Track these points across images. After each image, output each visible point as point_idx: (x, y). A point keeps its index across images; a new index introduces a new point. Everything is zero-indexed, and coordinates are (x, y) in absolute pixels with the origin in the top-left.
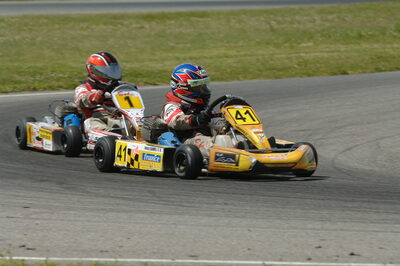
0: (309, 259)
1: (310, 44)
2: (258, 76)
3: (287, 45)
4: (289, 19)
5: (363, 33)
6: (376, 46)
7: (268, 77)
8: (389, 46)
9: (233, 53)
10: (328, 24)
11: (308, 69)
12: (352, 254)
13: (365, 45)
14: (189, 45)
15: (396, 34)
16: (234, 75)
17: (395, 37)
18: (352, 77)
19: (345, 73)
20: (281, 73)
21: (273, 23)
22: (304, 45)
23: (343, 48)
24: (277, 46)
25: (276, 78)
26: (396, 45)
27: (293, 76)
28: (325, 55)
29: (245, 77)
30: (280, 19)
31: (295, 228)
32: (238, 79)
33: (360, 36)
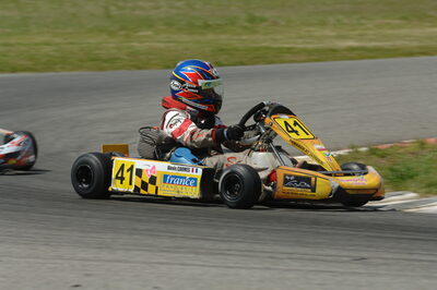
1: (150, 33)
2: (79, 68)
3: (122, 33)
4: (130, 5)
5: (210, 23)
6: (223, 37)
7: (89, 69)
8: (236, 37)
9: (57, 40)
10: (174, 11)
11: (138, 62)
13: (210, 36)
14: (8, 30)
15: (246, 24)
16: (49, 65)
17: (245, 28)
20: (105, 65)
21: (113, 8)
22: (141, 34)
23: (185, 38)
24: (111, 34)
25: (101, 69)
26: (244, 37)
28: (162, 45)
29: (63, 69)
30: (121, 4)
32: (53, 70)
33: (207, 26)
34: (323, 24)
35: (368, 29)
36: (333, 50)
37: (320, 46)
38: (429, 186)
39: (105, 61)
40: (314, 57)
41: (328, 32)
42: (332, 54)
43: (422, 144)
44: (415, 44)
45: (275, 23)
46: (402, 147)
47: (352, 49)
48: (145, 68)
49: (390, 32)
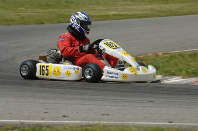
0: (43, 119)
1: (23, 9)
5: (50, 4)
6: (56, 10)
7: (5, 25)
8: (63, 10)
11: (24, 21)
12: (64, 116)
13: (51, 10)
15: (65, 4)
17: (65, 6)
18: (47, 25)
19: (43, 23)
20: (10, 23)
22: (20, 9)
23: (40, 11)
24: (6, 9)
25: (9, 25)
26: (66, 10)
27: (17, 24)
31: (31, 102)
33: (48, 5)
34: (99, 4)
35: (118, 6)
36: (108, 16)
37: (101, 14)
38: (166, 72)
39: (10, 21)
40: (100, 19)
41: (101, 8)
42: (107, 17)
43: (157, 55)
44: (141, 13)
45: (78, 4)
46: (148, 57)
47: (115, 15)
48: (28, 24)
49: (128, 7)
